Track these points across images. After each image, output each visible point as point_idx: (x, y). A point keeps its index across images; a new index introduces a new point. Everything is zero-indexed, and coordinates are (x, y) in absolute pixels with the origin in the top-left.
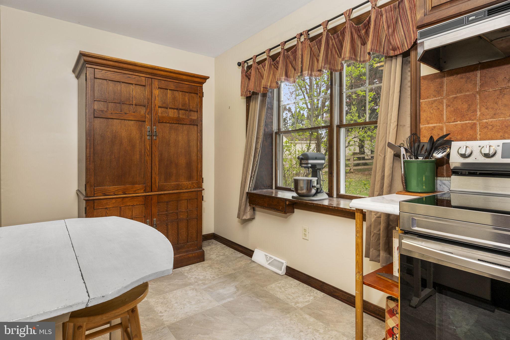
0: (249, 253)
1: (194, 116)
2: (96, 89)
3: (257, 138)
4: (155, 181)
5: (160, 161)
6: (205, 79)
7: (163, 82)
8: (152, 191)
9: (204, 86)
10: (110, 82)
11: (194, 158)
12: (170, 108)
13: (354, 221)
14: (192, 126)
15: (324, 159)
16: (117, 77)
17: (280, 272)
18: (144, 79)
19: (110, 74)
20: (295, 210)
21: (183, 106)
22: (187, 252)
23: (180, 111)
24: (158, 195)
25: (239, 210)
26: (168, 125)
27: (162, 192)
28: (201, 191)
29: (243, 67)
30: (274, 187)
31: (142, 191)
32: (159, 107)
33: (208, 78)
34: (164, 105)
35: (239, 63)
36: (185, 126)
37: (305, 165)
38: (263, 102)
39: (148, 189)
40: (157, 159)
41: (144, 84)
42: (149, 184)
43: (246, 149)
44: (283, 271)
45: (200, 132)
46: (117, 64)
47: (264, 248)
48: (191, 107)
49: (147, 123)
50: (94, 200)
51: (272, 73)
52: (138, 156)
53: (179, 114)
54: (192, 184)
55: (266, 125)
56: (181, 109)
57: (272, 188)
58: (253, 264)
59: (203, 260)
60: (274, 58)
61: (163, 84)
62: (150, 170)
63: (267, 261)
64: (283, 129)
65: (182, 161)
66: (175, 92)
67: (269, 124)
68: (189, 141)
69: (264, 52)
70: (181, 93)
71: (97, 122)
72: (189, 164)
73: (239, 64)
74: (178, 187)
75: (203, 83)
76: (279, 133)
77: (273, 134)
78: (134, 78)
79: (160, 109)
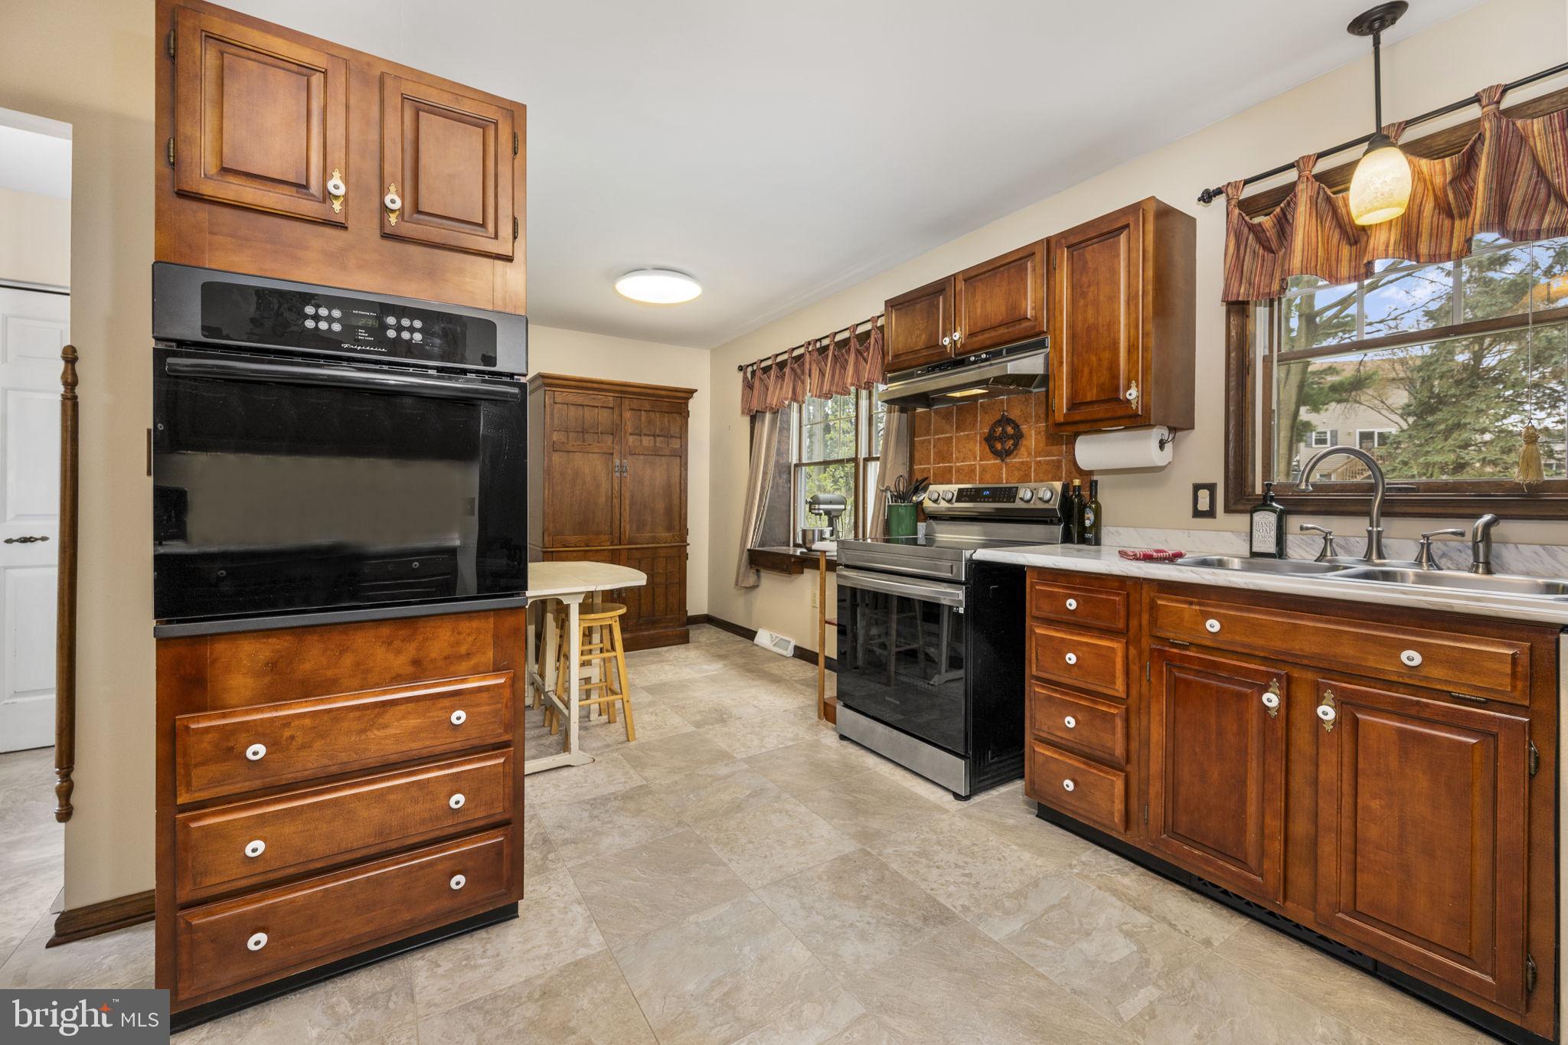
0: (750, 635)
1: (676, 444)
2: (556, 415)
3: (765, 473)
4: (625, 531)
5: (632, 504)
6: (691, 392)
7: (635, 401)
8: (620, 544)
9: (691, 403)
10: (571, 407)
11: (676, 502)
12: (645, 435)
13: (819, 572)
14: (673, 458)
15: (844, 502)
16: (580, 400)
17: (784, 653)
18: (611, 398)
19: (572, 396)
20: (805, 570)
21: (661, 431)
22: (665, 628)
23: (658, 439)
24: (629, 549)
25: (738, 575)
26: (642, 457)
27: (634, 546)
28: (685, 546)
29: (745, 373)
30: (792, 545)
31: (609, 543)
32: (631, 434)
33: (696, 391)
34: (637, 432)
35: (740, 366)
36: (663, 458)
37: (817, 512)
38: (773, 422)
39: (616, 541)
40: (627, 502)
41: (611, 405)
42: (617, 535)
43: (749, 489)
44: (790, 652)
45: (684, 465)
46: (580, 384)
47: (769, 626)
48: (672, 433)
49: (615, 456)
50: (552, 552)
51: (779, 387)
52: (604, 499)
53: (655, 442)
54: (673, 536)
55: (779, 453)
56: (659, 436)
57: (789, 545)
58: (755, 648)
59: (688, 642)
60: (782, 365)
61: (635, 404)
62: (618, 517)
63: (772, 641)
64: (804, 461)
65: (660, 506)
66: (651, 414)
67: (782, 452)
68: (669, 478)
69: (770, 358)
70: (658, 414)
71: (556, 458)
72: (669, 511)
73: (741, 368)
74: (654, 540)
75: (689, 399)
76: (799, 465)
77: (790, 467)
78: (600, 398)
79: (631, 437)
